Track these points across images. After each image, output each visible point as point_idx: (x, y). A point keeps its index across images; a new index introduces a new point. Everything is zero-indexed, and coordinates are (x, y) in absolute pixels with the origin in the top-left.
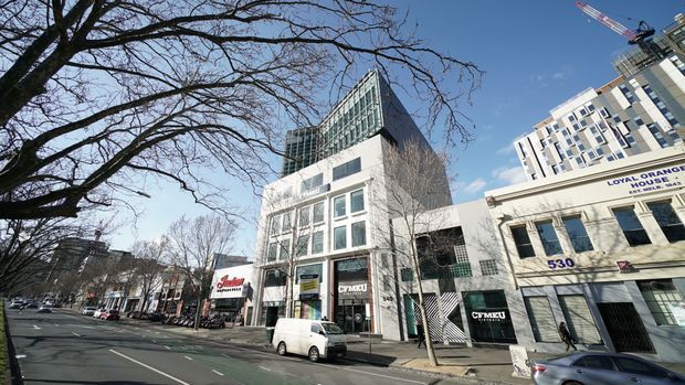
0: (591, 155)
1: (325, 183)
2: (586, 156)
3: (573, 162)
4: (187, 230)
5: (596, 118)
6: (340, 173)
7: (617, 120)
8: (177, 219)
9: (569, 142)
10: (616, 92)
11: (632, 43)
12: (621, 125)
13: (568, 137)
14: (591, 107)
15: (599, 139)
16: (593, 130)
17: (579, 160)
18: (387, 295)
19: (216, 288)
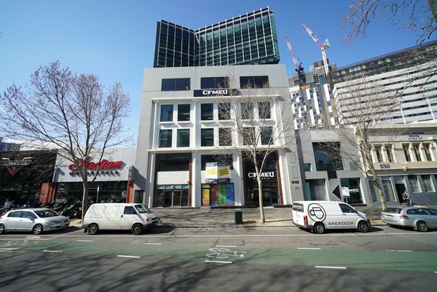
5: (298, 100)
7: (304, 104)
10: (308, 91)
11: (296, 70)
14: (297, 94)
15: (296, 110)
16: (295, 105)
18: (294, 180)
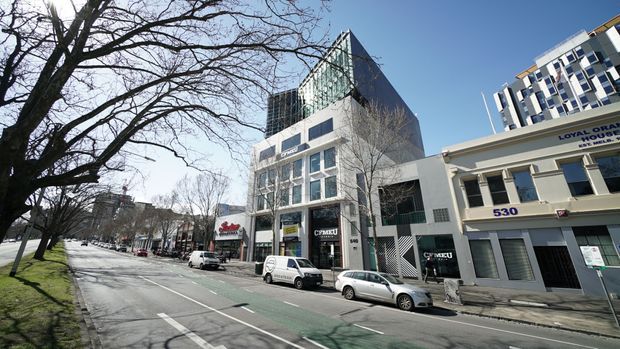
0: (574, 103)
1: (302, 142)
2: (569, 105)
3: (554, 112)
4: (190, 186)
5: (585, 63)
6: (315, 132)
9: (551, 90)
12: (613, 71)
13: (552, 85)
14: (581, 53)
15: (584, 87)
16: (579, 77)
17: (560, 110)
18: (354, 238)
19: (218, 232)
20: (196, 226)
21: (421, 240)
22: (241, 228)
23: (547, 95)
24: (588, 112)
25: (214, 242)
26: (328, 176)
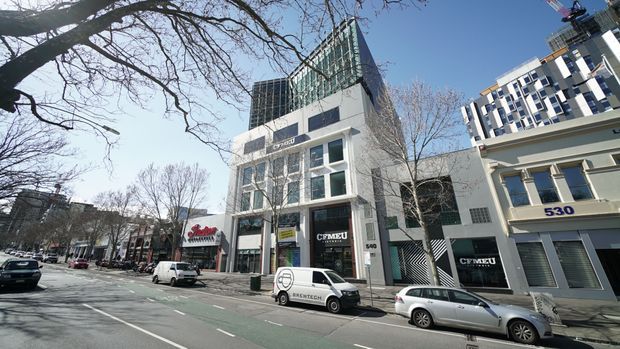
0: (529, 120)
1: (300, 133)
2: (526, 121)
3: (513, 126)
4: (157, 179)
5: (539, 86)
6: (315, 123)
7: (558, 88)
8: (145, 167)
9: (511, 107)
10: (560, 63)
11: (565, 20)
12: (560, 94)
13: (511, 102)
14: (535, 76)
15: (538, 106)
16: (534, 97)
17: (518, 125)
18: (370, 243)
19: (187, 237)
20: (156, 231)
21: (456, 243)
22: (218, 232)
23: (508, 111)
24: (541, 129)
25: (182, 249)
26: (334, 171)
